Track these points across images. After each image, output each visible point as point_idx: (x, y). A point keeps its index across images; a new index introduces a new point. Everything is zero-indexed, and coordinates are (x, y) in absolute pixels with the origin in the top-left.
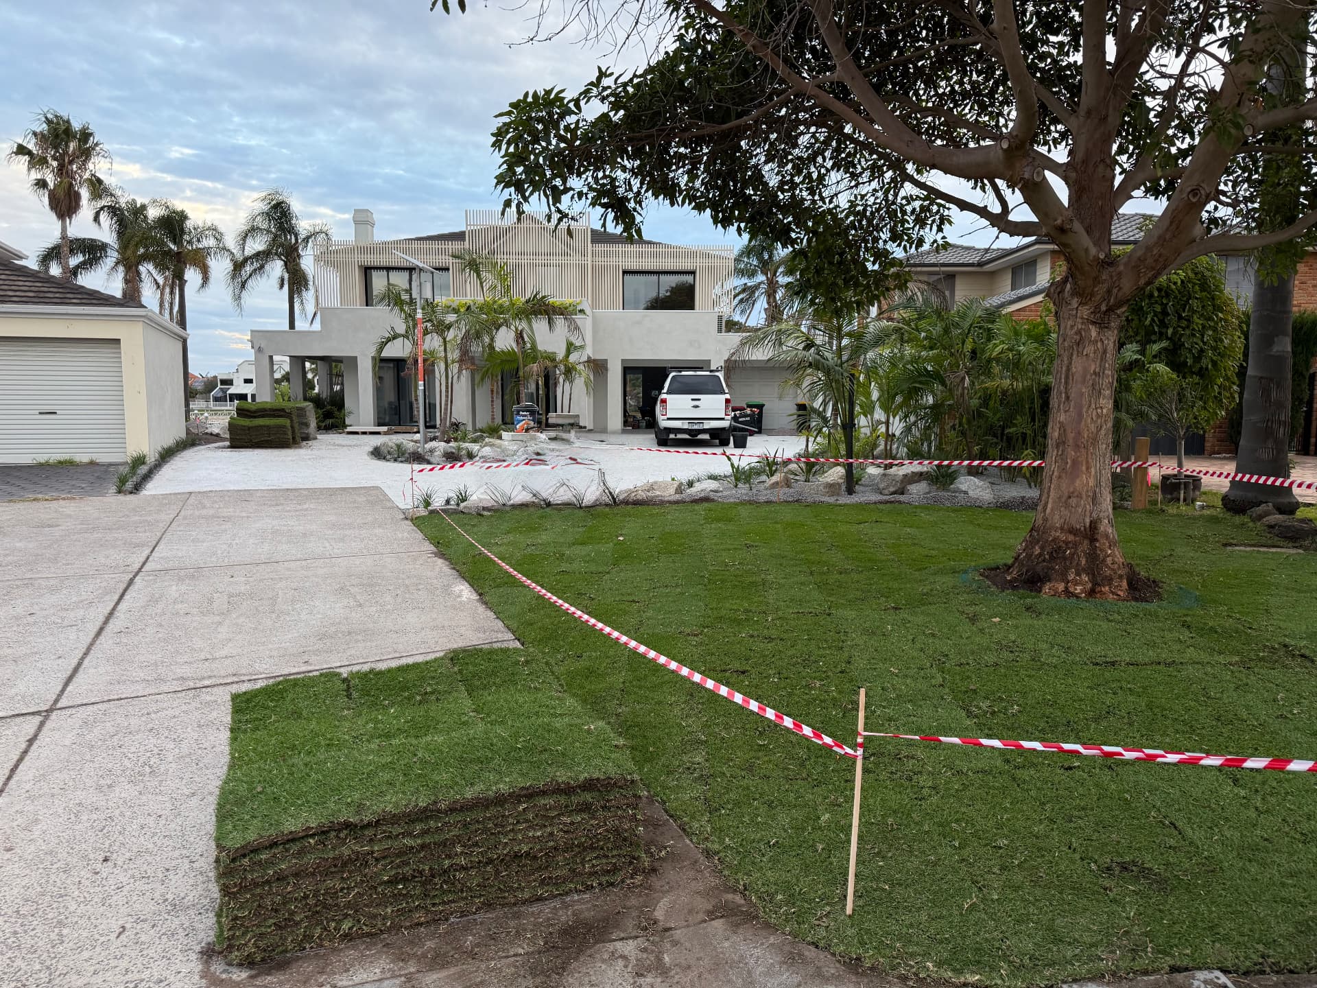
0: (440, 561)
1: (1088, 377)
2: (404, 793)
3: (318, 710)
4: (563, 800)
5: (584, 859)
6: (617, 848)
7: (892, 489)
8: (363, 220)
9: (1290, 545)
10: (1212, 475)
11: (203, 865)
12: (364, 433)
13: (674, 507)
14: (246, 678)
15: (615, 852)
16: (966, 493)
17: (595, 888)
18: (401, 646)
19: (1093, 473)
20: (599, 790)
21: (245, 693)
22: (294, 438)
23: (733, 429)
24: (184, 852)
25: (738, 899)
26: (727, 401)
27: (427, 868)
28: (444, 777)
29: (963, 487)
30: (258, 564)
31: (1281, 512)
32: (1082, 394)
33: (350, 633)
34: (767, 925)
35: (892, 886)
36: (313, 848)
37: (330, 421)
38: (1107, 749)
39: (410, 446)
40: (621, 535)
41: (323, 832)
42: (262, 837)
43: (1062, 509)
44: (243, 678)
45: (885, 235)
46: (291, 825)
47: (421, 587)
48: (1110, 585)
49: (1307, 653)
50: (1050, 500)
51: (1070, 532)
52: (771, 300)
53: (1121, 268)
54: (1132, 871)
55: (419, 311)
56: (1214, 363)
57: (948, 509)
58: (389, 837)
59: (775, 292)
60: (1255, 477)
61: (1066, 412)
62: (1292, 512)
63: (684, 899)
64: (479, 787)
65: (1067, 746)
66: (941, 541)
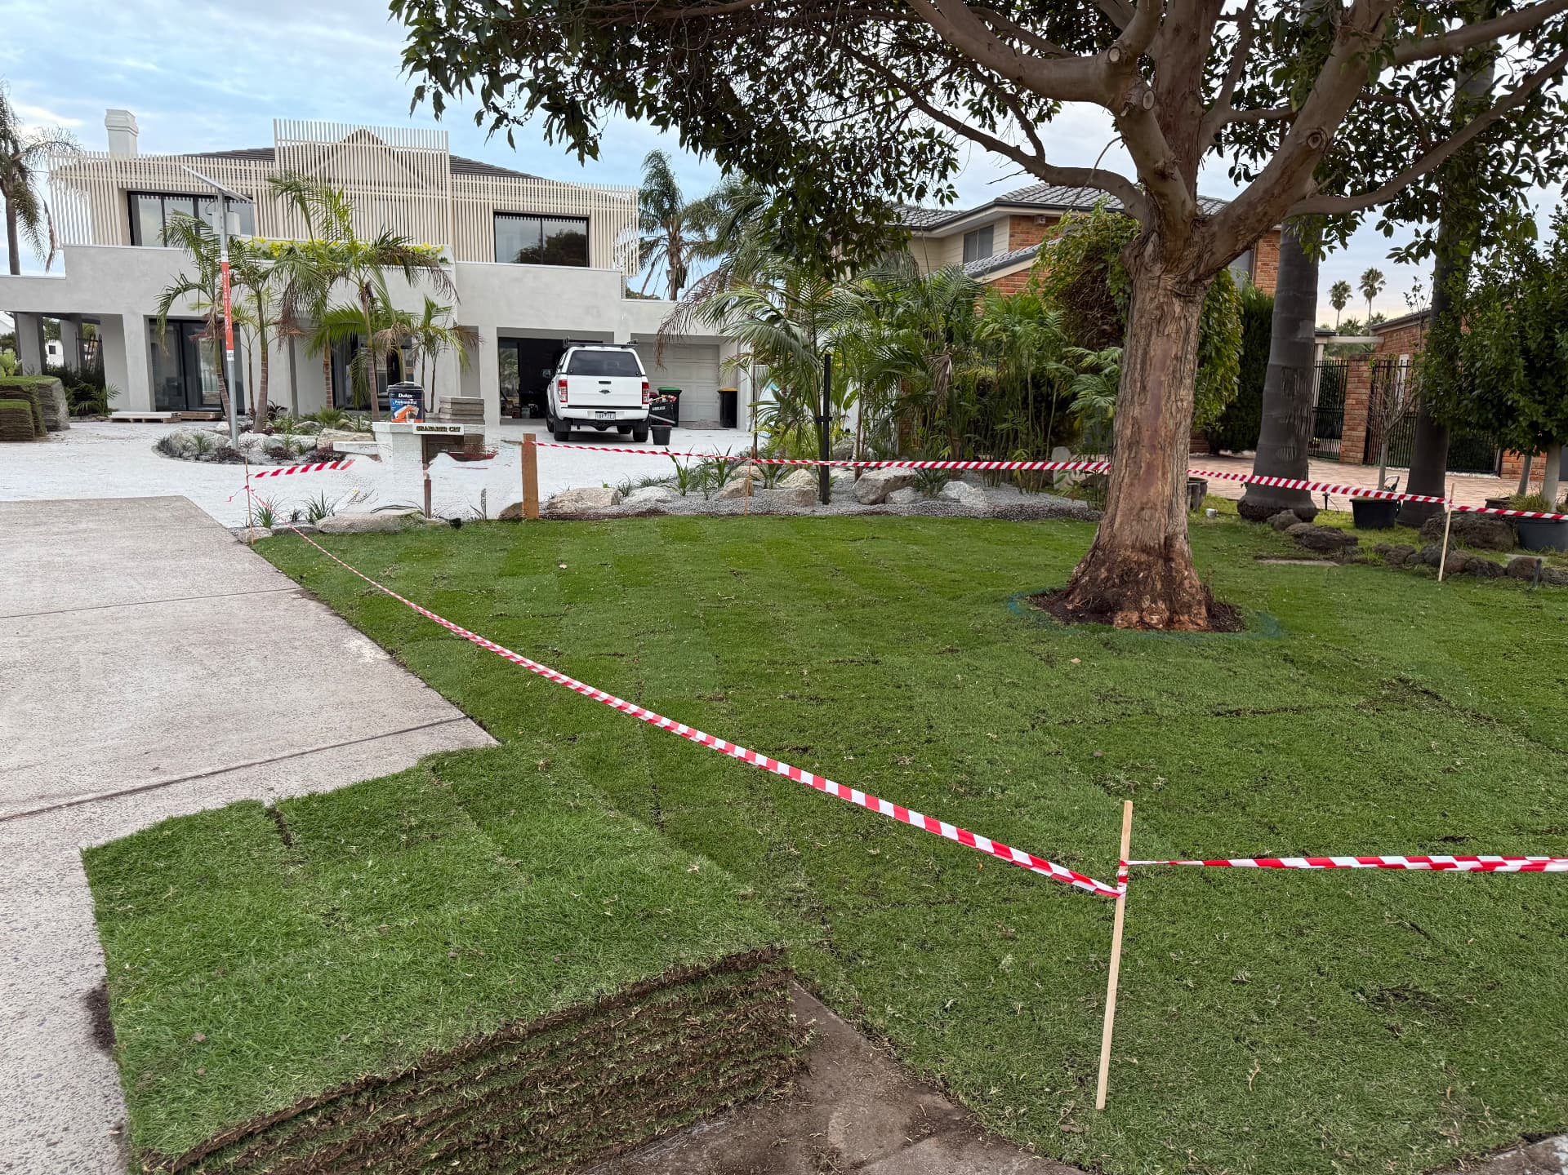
0: (312, 604)
1: (1169, 362)
2: (455, 1016)
3: (243, 869)
4: (691, 992)
5: (717, 1071)
6: (760, 1047)
7: (872, 497)
8: (120, 127)
9: (1322, 556)
10: (1225, 477)
11: (73, 1147)
12: (138, 421)
13: (617, 522)
14: (63, 801)
15: (758, 1054)
16: (958, 501)
17: (730, 1109)
18: (297, 737)
19: (1170, 480)
20: (737, 971)
21: (105, 848)
22: (37, 427)
23: (649, 422)
24: (33, 1126)
25: (939, 1100)
26: (645, 385)
27: (497, 1128)
28: (506, 980)
29: (953, 494)
30: (32, 616)
31: (1304, 520)
32: (1161, 383)
33: (211, 719)
34: (1000, 1142)
35: (1140, 1057)
36: (316, 1132)
37: (86, 404)
38: (1436, 859)
39: (216, 440)
40: (562, 562)
41: (331, 1102)
42: (226, 1129)
43: (1134, 523)
44: (57, 802)
45: (877, 178)
46: (279, 1101)
47: (297, 643)
48: (1189, 613)
49: (1430, 688)
50: (1119, 514)
51: (1143, 551)
52: (675, 261)
53: (1215, 228)
54: (1407, 999)
55: (224, 252)
56: (1218, 350)
57: (943, 521)
58: (438, 1091)
59: (679, 250)
60: (1266, 479)
61: (1142, 404)
62: (1309, 519)
63: (865, 1110)
64: (570, 992)
65: (1388, 860)
66: (958, 562)
